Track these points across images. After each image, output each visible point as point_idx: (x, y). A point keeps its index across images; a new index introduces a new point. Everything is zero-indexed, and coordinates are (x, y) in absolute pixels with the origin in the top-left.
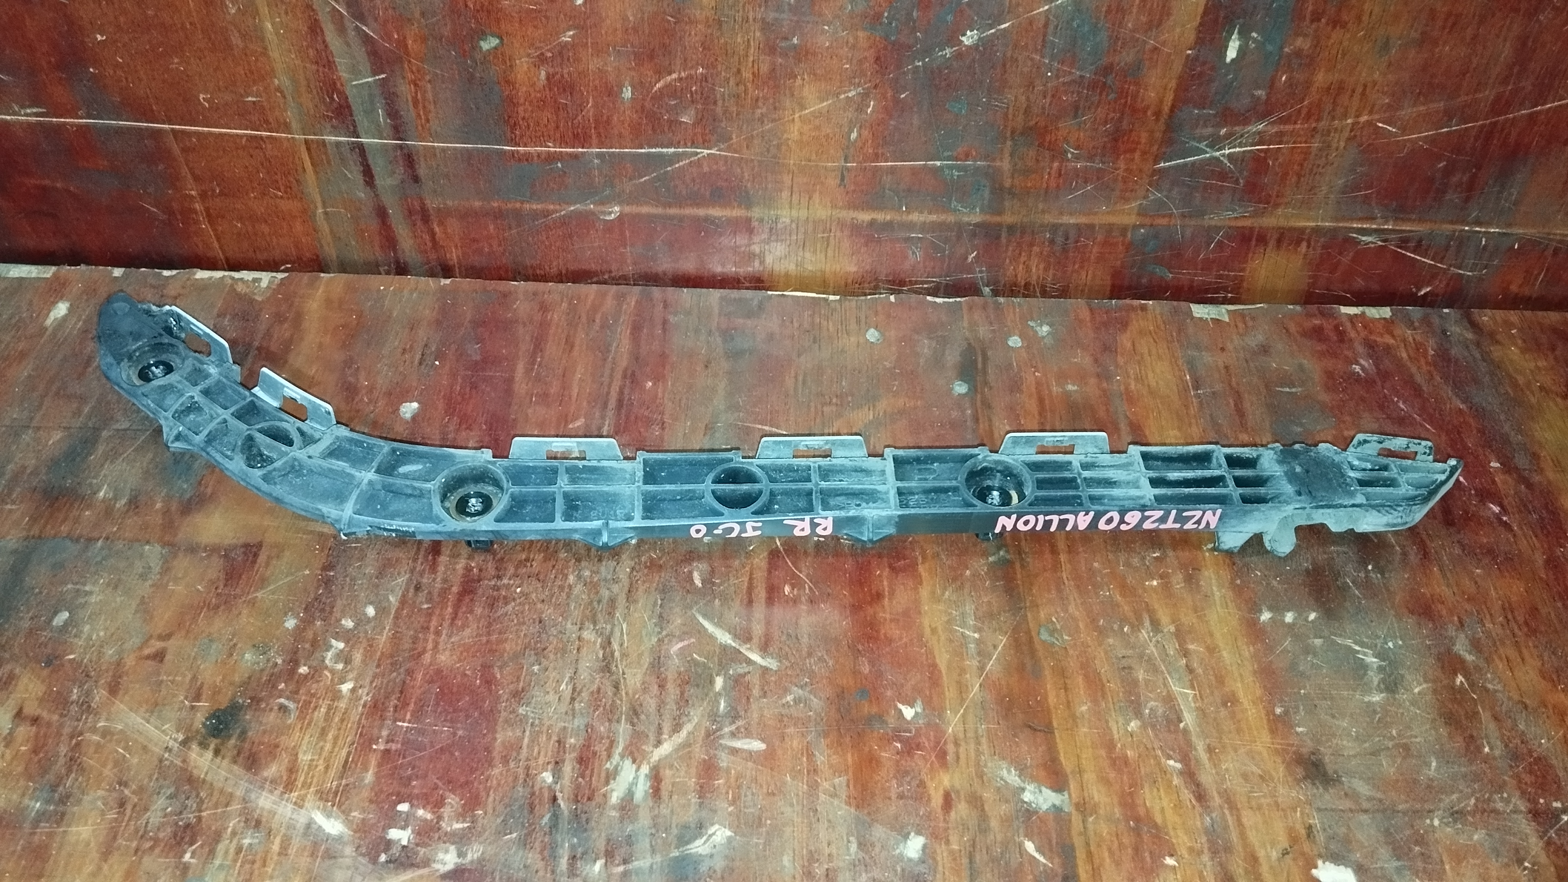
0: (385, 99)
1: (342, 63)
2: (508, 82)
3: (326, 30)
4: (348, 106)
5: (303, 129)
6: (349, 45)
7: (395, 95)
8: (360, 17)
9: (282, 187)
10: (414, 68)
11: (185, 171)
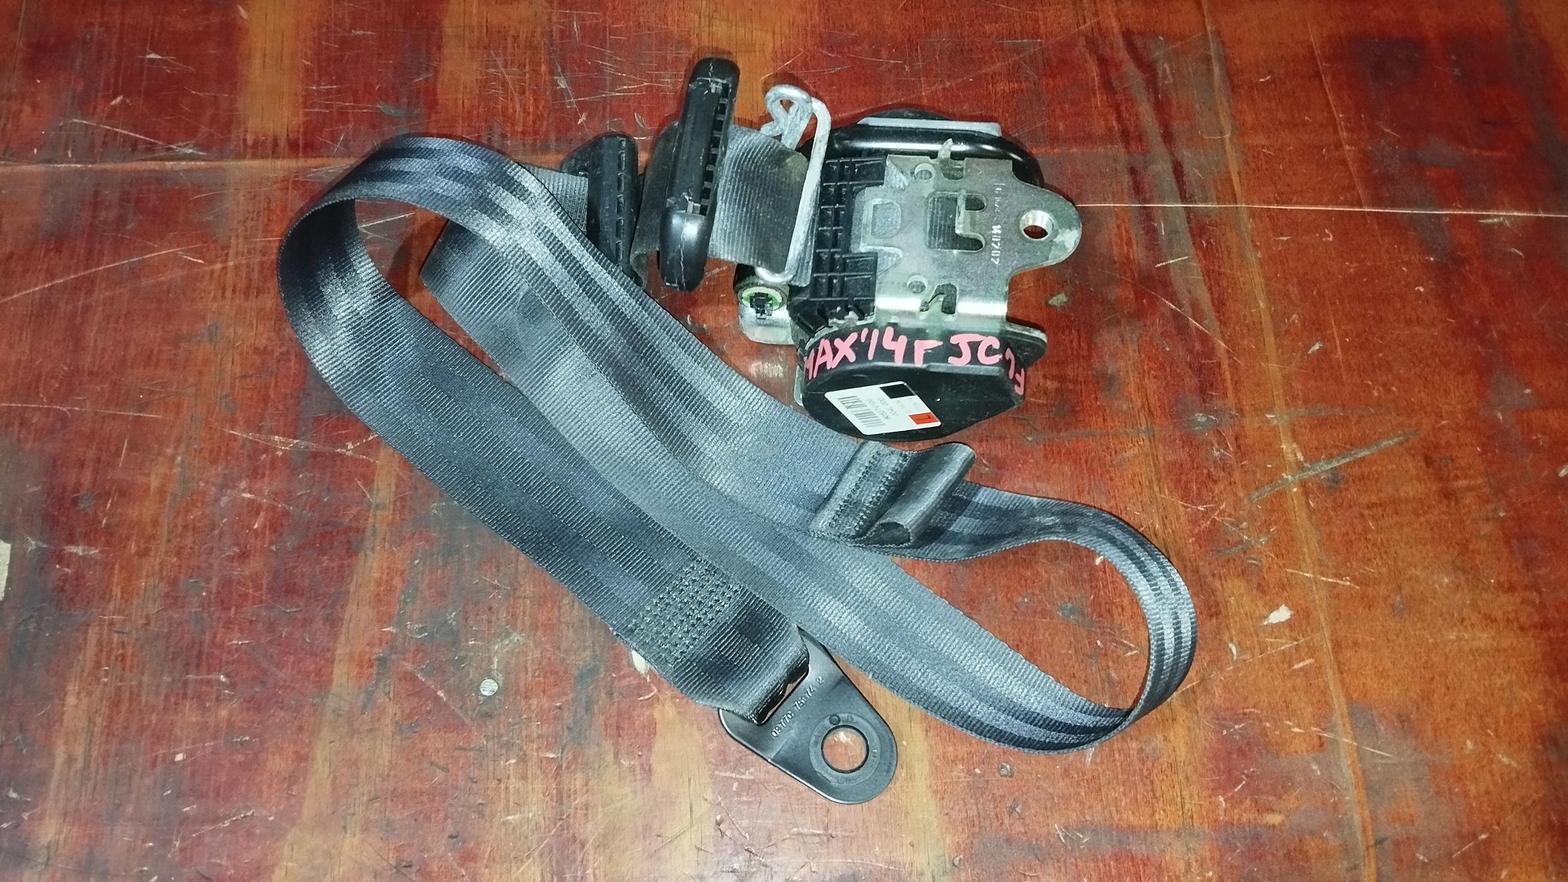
0: (1158, 245)
1: (1196, 275)
3: (1210, 304)
4: (1193, 236)
5: (1238, 213)
6: (1189, 291)
7: (1148, 249)
8: (1176, 315)
9: (1262, 156)
10: (1129, 274)
11: (1353, 168)
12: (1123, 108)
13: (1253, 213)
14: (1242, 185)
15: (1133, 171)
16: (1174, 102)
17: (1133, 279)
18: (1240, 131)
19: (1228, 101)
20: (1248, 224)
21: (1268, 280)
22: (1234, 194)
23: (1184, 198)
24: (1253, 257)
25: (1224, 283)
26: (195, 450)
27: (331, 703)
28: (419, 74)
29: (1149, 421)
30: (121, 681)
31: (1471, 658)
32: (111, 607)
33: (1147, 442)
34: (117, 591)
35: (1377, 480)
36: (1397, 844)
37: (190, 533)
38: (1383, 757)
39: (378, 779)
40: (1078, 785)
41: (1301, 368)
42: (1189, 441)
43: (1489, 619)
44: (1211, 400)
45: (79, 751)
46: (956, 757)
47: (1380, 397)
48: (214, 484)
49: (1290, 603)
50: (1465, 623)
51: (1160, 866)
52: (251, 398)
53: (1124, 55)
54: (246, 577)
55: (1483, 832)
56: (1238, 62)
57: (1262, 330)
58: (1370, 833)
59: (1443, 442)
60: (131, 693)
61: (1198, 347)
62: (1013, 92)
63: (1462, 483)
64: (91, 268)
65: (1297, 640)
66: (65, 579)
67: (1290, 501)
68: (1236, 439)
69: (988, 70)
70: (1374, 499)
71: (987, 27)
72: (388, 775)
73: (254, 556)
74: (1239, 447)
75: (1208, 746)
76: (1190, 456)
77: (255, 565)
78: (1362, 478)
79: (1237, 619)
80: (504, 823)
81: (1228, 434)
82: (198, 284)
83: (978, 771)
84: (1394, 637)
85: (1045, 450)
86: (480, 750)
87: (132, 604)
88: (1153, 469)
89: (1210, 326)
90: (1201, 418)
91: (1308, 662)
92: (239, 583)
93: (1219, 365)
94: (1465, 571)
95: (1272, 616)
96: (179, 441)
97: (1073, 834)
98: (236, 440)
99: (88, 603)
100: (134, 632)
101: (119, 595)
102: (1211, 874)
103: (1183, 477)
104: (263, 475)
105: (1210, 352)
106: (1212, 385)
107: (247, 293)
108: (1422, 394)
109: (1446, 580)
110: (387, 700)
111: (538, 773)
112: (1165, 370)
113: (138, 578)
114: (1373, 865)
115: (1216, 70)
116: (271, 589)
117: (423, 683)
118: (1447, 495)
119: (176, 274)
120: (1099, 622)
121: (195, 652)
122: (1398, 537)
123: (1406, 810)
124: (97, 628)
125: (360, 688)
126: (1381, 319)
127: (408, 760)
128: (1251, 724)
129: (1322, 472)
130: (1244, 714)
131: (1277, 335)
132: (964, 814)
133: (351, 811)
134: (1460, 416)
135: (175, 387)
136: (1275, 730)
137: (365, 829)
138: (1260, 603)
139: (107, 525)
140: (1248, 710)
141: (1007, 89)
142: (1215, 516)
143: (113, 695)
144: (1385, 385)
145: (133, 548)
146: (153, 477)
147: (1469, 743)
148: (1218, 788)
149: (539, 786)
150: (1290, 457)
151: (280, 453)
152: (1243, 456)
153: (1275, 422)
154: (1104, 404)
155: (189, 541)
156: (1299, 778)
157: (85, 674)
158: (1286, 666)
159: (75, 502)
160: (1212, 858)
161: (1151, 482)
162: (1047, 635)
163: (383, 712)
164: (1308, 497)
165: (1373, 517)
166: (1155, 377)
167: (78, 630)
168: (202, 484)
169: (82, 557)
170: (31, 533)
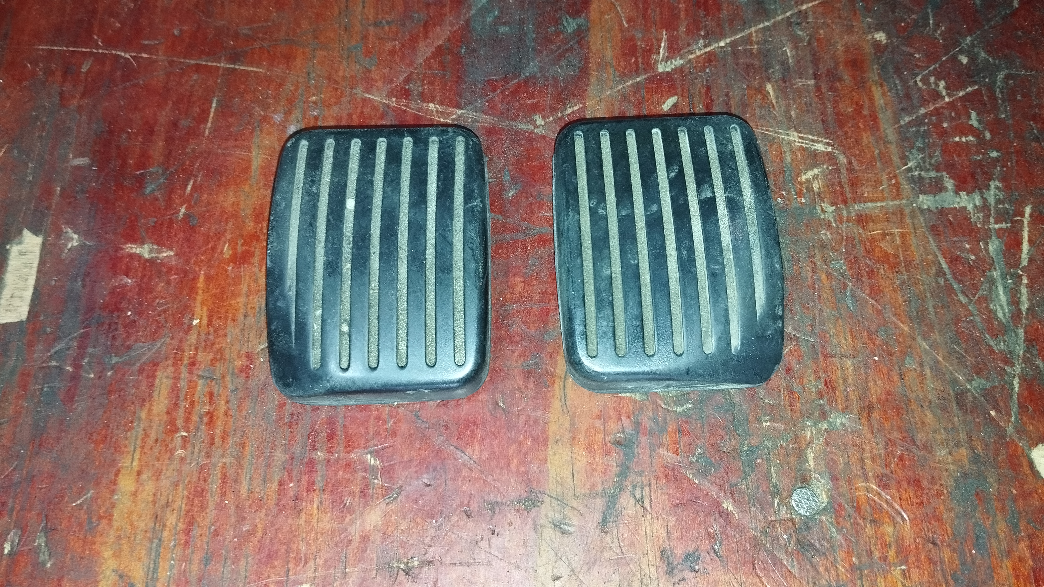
124: (171, 369)
157: (151, 441)
159: (140, 182)
169: (147, 261)
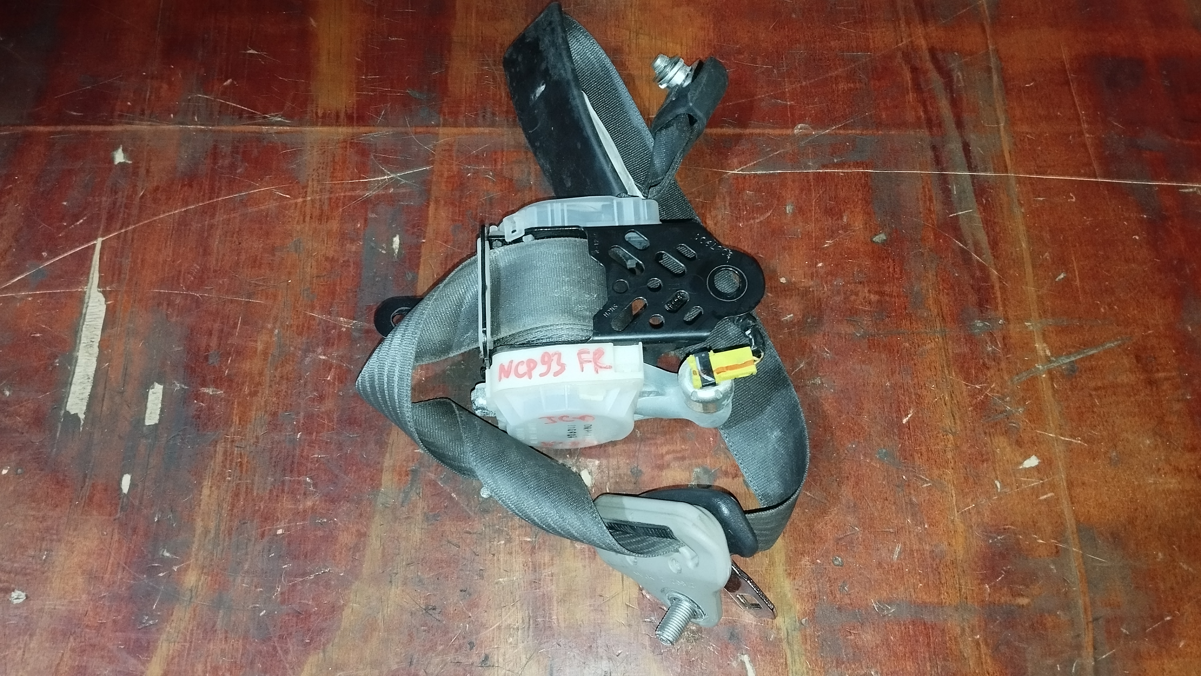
0: (951, 201)
1: (978, 223)
2: (869, 214)
3: (987, 243)
4: (976, 195)
5: (1008, 180)
6: (973, 234)
7: (944, 204)
8: (963, 252)
9: (1026, 140)
10: (930, 221)
11: (1091, 151)
12: (928, 103)
13: (1019, 180)
14: (1012, 160)
15: (934, 148)
16: (965, 100)
17: (933, 225)
18: (1011, 122)
19: (1003, 100)
20: (1015, 188)
21: (1028, 229)
22: (1006, 167)
23: (970, 169)
24: (1019, 212)
25: (998, 229)
26: (287, 326)
27: (381, 499)
28: (435, 69)
29: (942, 325)
30: (240, 479)
31: (1163, 496)
32: (232, 430)
33: (940, 339)
34: (236, 419)
35: (1102, 371)
36: (1108, 621)
37: (285, 381)
38: (1101, 562)
39: (413, 551)
40: (888, 572)
41: (1050, 290)
42: (970, 339)
43: (1178, 470)
44: (987, 311)
45: (212, 525)
46: (804, 551)
47: (1105, 313)
48: (300, 349)
49: (1038, 454)
50: (1160, 472)
51: (943, 630)
52: (324, 292)
53: (929, 65)
54: (322, 413)
55: (1168, 616)
56: (1011, 72)
57: (1024, 263)
58: (1089, 613)
59: (1149, 346)
60: (247, 488)
61: (978, 274)
62: (851, 90)
63: (1161, 375)
64: (213, 199)
65: (1042, 480)
66: (201, 410)
67: (1040, 383)
68: (1004, 338)
69: (834, 74)
70: (1099, 384)
71: (832, 43)
72: (420, 548)
73: (328, 398)
74: (1005, 345)
75: (978, 550)
76: (971, 350)
77: (329, 404)
78: (1091, 369)
79: (1001, 464)
80: (497, 583)
81: (998, 335)
82: (287, 212)
83: (818, 561)
84: (1111, 480)
85: (869, 342)
86: (480, 534)
87: (246, 428)
88: (945, 358)
89: (986, 258)
90: (979, 324)
91: (1049, 495)
92: (318, 416)
93: (993, 287)
94: (1161, 437)
95: (1025, 462)
96: (276, 319)
97: (884, 606)
98: (314, 319)
99: (217, 426)
100: (248, 447)
101: (237, 422)
102: (978, 636)
103: (966, 365)
104: (333, 344)
105: (986, 277)
106: (987, 301)
107: (320, 220)
108: (1136, 312)
109: (1148, 442)
110: (418, 498)
111: (520, 551)
112: (955, 290)
113: (250, 410)
114: (1091, 635)
115: (995, 78)
116: (340, 421)
117: (442, 488)
118: (1151, 382)
119: (272, 205)
120: (905, 463)
121: (289, 462)
122: (1115, 411)
123: (1115, 598)
125: (400, 489)
126: (1108, 258)
127: (433, 538)
128: (1009, 536)
129: (1064, 364)
130: (1005, 529)
131: (1034, 267)
132: (808, 590)
133: (395, 571)
134: (1161, 328)
135: (272, 282)
136: (1026, 541)
137: (405, 584)
138: (1018, 454)
139: (228, 375)
140: (1007, 527)
141: (846, 88)
142: (987, 392)
143: (235, 489)
144: (1109, 305)
145: (246, 390)
146: (259, 343)
147: (1160, 554)
148: (985, 579)
149: (521, 559)
150: (1041, 353)
151: (344, 329)
152: (1008, 352)
153: (1031, 328)
154: (911, 312)
155: (284, 387)
156: (1041, 574)
158: (1034, 497)
160: (980, 626)
161: (943, 367)
162: (868, 470)
163: (415, 506)
164: (1053, 381)
165: (1099, 397)
166: (948, 294)
167: (210, 445)
168: (292, 349)
170: (177, 379)
